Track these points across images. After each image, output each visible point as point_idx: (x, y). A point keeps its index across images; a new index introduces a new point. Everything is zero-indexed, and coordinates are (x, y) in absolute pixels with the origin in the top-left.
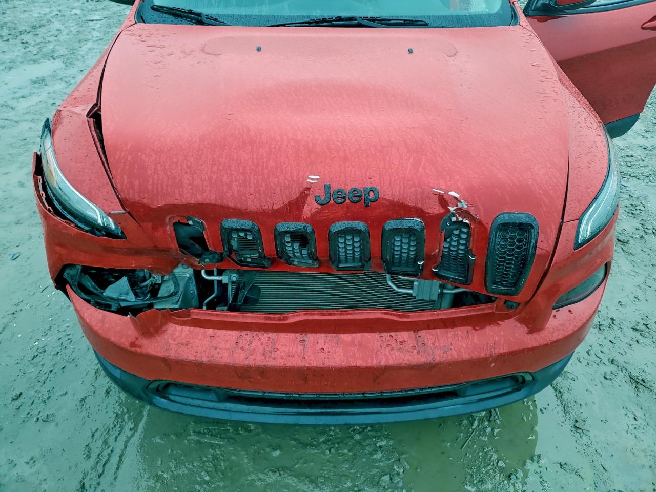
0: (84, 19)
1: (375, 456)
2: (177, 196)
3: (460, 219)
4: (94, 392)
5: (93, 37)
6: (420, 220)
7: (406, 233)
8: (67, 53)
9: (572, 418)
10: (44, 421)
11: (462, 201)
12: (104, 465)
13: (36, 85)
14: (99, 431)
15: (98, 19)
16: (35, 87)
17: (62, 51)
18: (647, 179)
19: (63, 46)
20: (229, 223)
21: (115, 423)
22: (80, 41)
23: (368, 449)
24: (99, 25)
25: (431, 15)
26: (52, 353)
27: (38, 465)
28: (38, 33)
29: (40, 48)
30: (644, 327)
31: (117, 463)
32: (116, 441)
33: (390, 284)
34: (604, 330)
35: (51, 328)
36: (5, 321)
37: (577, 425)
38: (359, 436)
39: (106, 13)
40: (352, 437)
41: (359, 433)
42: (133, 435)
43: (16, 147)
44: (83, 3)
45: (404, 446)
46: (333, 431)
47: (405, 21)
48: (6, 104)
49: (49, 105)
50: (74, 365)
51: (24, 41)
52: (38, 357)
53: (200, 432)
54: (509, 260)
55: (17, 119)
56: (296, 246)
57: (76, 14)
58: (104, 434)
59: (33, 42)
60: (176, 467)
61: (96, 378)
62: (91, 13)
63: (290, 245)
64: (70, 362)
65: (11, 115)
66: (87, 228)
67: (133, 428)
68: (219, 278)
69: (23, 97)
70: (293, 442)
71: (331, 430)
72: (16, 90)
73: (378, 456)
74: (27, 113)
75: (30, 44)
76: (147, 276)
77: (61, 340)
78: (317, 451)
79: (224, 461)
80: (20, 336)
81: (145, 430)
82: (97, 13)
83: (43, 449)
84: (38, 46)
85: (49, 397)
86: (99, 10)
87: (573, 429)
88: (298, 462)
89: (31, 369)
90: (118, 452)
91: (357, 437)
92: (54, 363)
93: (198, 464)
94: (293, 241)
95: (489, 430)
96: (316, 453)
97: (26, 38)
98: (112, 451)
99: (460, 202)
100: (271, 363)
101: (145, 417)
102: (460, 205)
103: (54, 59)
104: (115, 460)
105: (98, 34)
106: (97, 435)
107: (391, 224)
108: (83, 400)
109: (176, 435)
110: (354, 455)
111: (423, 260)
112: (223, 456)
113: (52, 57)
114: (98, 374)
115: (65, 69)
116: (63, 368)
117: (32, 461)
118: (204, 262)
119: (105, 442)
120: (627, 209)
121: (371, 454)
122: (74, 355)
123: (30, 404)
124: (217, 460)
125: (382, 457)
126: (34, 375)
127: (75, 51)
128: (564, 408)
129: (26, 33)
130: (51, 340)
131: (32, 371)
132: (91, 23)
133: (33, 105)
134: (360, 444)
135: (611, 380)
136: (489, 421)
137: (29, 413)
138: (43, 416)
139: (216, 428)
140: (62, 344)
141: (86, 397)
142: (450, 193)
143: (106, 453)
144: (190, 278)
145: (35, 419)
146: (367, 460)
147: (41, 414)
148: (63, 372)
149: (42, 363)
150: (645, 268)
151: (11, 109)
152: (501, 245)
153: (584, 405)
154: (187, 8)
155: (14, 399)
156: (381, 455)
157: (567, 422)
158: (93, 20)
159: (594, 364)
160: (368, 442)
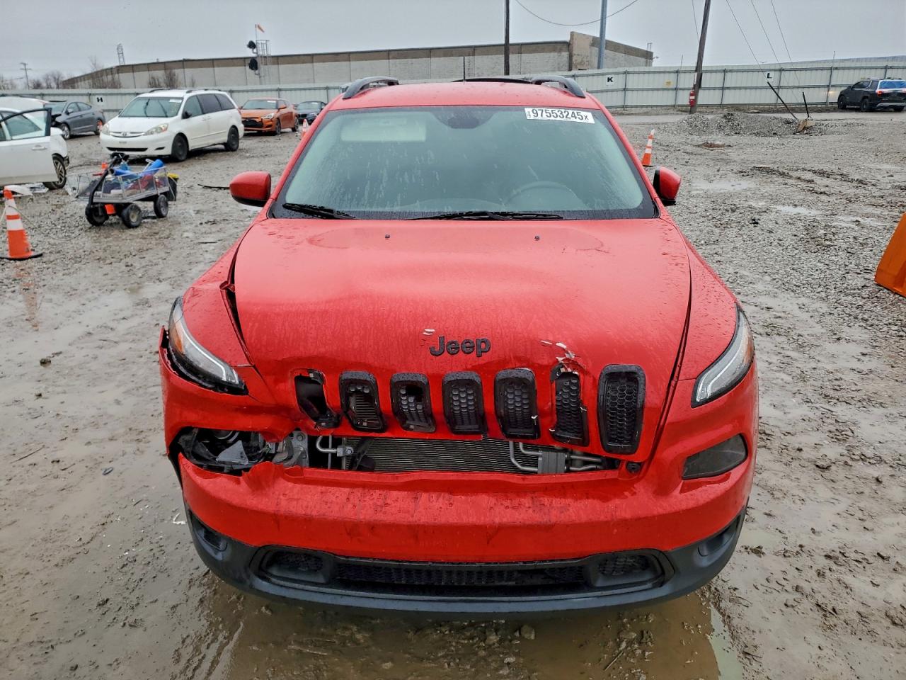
0: (196, 241)
1: (501, 672)
2: (301, 349)
3: (569, 370)
4: (187, 601)
5: (205, 259)
6: (529, 370)
7: (519, 385)
8: (174, 275)
9: (741, 643)
10: (130, 626)
11: (569, 351)
12: (194, 670)
13: (139, 307)
14: (190, 638)
15: (212, 241)
16: (138, 309)
17: (169, 273)
18: (860, 404)
19: (171, 268)
20: (348, 375)
21: (208, 631)
22: (190, 263)
23: (494, 665)
24: (212, 248)
25: (566, 210)
26: (143, 563)
27: (122, 667)
28: (144, 256)
29: (146, 271)
30: (840, 556)
31: (208, 668)
32: (208, 648)
33: (513, 460)
34: (789, 556)
35: (142, 539)
36: (95, 531)
37: (746, 650)
38: (484, 652)
39: (221, 235)
40: (476, 654)
41: (485, 650)
42: (227, 643)
43: (114, 367)
44: (197, 226)
45: (536, 665)
46: (455, 647)
47: (538, 215)
48: (105, 325)
49: (152, 326)
50: (166, 575)
51: (129, 264)
52: (128, 566)
53: (302, 642)
54: (620, 411)
55: (116, 339)
56: (411, 399)
57: (187, 237)
58: (195, 641)
59: (139, 265)
60: (273, 674)
61: (190, 587)
62: (205, 235)
63: (405, 398)
64: (162, 572)
65: (111, 336)
66: (210, 386)
67: (228, 637)
68: (333, 451)
69: (124, 318)
70: (407, 656)
71: (452, 645)
72: (116, 312)
73: (505, 672)
74: (128, 334)
75: (135, 268)
76: (261, 446)
77: (154, 551)
78: (433, 665)
79: (327, 671)
80: (109, 546)
81: (240, 638)
82: (212, 235)
83: (129, 652)
84: (144, 269)
85: (138, 604)
86: (214, 232)
87: (741, 655)
88: (412, 674)
89: (120, 577)
90: (210, 658)
91: (482, 653)
92: (144, 572)
93: (299, 673)
94: (409, 394)
95: (639, 652)
96: (433, 667)
97: (129, 260)
98: (203, 658)
99: (568, 353)
100: (381, 517)
101: (241, 627)
102: (567, 356)
103: (160, 281)
104: (206, 665)
105: (211, 256)
106: (188, 641)
107: (502, 374)
108: (174, 607)
109: (276, 643)
110: (477, 670)
111: (536, 414)
112: (327, 666)
113: (158, 279)
114: (192, 584)
115: (172, 291)
116: (154, 577)
117: (115, 663)
118: (320, 425)
119: (197, 649)
120: (831, 435)
121: (497, 670)
122: (167, 566)
123: (117, 609)
124: (320, 670)
125: (510, 673)
126: (122, 583)
127: (184, 273)
128: (732, 633)
129: (131, 256)
130: (143, 550)
131: (121, 579)
132: (203, 246)
133: (134, 326)
134: (485, 660)
135: (793, 606)
136: (640, 643)
137: (115, 618)
138: (131, 620)
139: (321, 639)
140: (154, 554)
141: (177, 605)
142: (557, 344)
143: (196, 659)
144: (303, 453)
145: (122, 624)
146: (491, 676)
147: (128, 620)
148: (154, 581)
149: (131, 572)
150: (849, 495)
151: (110, 330)
152: (612, 396)
153: (758, 632)
154: (319, 205)
155: (100, 605)
156: (508, 671)
157: (735, 648)
158: (206, 243)
159: (774, 591)
160: (493, 658)
